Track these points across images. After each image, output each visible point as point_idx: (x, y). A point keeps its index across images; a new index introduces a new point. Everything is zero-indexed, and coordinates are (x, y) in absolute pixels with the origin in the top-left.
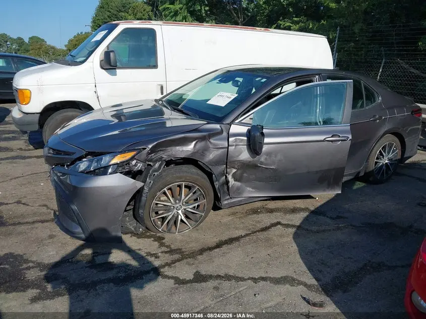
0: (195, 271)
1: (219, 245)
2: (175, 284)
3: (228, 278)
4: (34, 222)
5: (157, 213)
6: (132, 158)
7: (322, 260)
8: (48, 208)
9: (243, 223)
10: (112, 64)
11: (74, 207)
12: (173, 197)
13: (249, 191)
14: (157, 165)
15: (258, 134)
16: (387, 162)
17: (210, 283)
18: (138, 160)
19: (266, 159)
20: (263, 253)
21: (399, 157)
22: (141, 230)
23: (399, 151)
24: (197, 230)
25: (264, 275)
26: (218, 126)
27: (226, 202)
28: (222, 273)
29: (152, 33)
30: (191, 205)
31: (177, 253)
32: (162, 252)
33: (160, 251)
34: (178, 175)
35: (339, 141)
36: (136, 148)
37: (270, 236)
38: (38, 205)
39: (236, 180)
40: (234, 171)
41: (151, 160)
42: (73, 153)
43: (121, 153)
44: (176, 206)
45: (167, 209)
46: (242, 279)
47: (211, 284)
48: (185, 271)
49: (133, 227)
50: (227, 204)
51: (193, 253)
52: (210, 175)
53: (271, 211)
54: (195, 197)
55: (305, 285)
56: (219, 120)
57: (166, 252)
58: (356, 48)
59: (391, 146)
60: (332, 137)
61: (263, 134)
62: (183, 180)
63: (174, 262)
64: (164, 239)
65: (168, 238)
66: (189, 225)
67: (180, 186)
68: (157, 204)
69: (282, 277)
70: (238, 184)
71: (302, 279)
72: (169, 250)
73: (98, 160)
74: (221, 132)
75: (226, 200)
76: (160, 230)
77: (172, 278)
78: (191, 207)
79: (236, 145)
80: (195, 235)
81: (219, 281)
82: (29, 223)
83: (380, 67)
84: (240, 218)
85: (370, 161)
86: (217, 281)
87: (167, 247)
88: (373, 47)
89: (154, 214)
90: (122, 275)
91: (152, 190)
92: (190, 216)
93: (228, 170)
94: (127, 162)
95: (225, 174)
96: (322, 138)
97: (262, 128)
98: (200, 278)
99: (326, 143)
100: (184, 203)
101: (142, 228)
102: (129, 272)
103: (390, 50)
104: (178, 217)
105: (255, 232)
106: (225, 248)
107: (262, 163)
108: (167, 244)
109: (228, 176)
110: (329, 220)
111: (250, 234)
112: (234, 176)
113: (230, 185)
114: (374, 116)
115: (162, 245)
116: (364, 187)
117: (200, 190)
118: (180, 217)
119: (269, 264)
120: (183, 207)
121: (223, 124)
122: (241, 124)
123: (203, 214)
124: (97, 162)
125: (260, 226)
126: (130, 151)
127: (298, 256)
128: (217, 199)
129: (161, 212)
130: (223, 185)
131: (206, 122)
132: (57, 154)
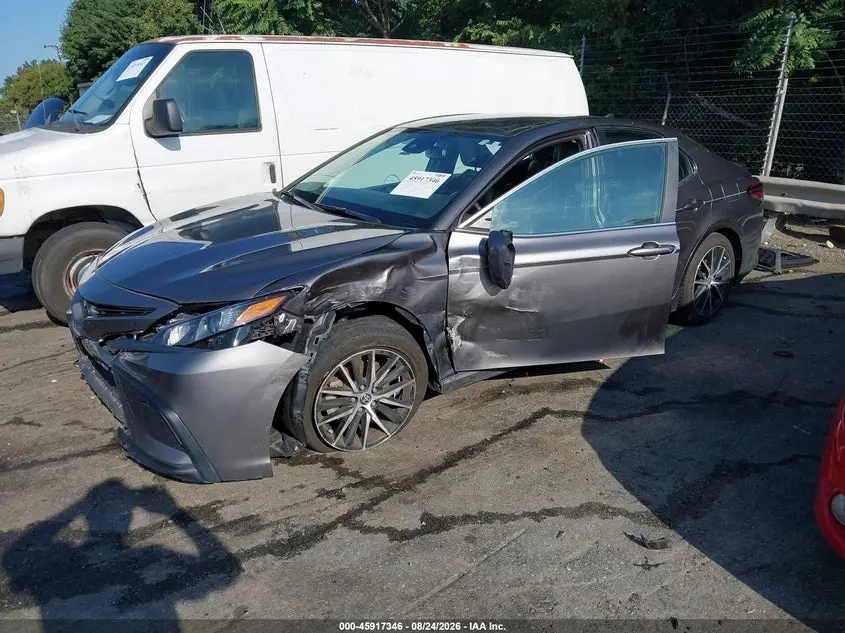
0: (419, 513)
1: (451, 461)
2: (391, 540)
3: (486, 518)
4: (65, 458)
5: (324, 413)
6: (279, 310)
7: (643, 469)
8: (85, 427)
9: (480, 416)
10: (173, 127)
11: (174, 417)
12: (353, 380)
13: (490, 358)
14: (321, 321)
15: (504, 247)
16: (713, 283)
17: (455, 530)
18: (288, 312)
19: (520, 295)
20: (534, 467)
21: (731, 274)
22: (296, 448)
23: (731, 262)
24: (400, 439)
25: (549, 506)
26: (426, 237)
27: (448, 381)
28: (473, 511)
29: (244, 60)
30: (389, 391)
31: (377, 485)
32: (348, 486)
33: (342, 484)
34: (363, 335)
35: (655, 254)
36: (284, 289)
37: (537, 436)
38: (60, 422)
39: (464, 338)
40: (461, 320)
41: (310, 312)
42: (152, 310)
43: (255, 301)
44: (360, 396)
45: (344, 403)
46: (513, 517)
47: (458, 532)
48: (404, 515)
49: (277, 445)
50: (450, 384)
51: (406, 481)
52: (417, 331)
53: (526, 391)
54: (393, 377)
55: (627, 514)
56: (426, 226)
57: (355, 486)
58: (617, 75)
59: (718, 251)
60: (642, 247)
61: (511, 248)
62: (373, 344)
63: (376, 501)
64: (341, 461)
65: (350, 459)
66: (385, 430)
67: (365, 358)
68: (324, 395)
69: (581, 506)
70: (469, 345)
71: (616, 505)
72: (358, 480)
73: (209, 318)
74: (433, 248)
75: (448, 376)
76: (333, 446)
77: (381, 530)
78: (388, 395)
79: (463, 272)
80: (396, 447)
81: (471, 526)
82: (56, 460)
83: (664, 110)
84: (472, 408)
85: (686, 283)
86: (467, 526)
87: (354, 475)
88: (648, 73)
89: (321, 417)
90: (284, 536)
91: (316, 370)
92: (387, 413)
93: (449, 319)
94: (271, 318)
95: (444, 327)
96: (623, 250)
97: (511, 236)
98: (434, 524)
99: (632, 259)
100: (375, 390)
101: (299, 446)
102: (295, 530)
103: (678, 78)
104: (364, 417)
105: (510, 431)
106: (462, 465)
107: (512, 303)
108: (352, 469)
109: (450, 332)
110: (632, 397)
111: (501, 435)
112: (460, 331)
113: (454, 347)
114: (690, 201)
115: (342, 473)
116: (679, 333)
117: (403, 362)
118: (368, 417)
119: (551, 485)
120: (374, 398)
121: (434, 231)
122: (469, 229)
123: (411, 407)
124: (208, 322)
125: (514, 420)
126: (272, 296)
127: (599, 465)
128: (433, 376)
129: (332, 411)
130: (441, 349)
131: (402, 232)
132: (109, 314)
